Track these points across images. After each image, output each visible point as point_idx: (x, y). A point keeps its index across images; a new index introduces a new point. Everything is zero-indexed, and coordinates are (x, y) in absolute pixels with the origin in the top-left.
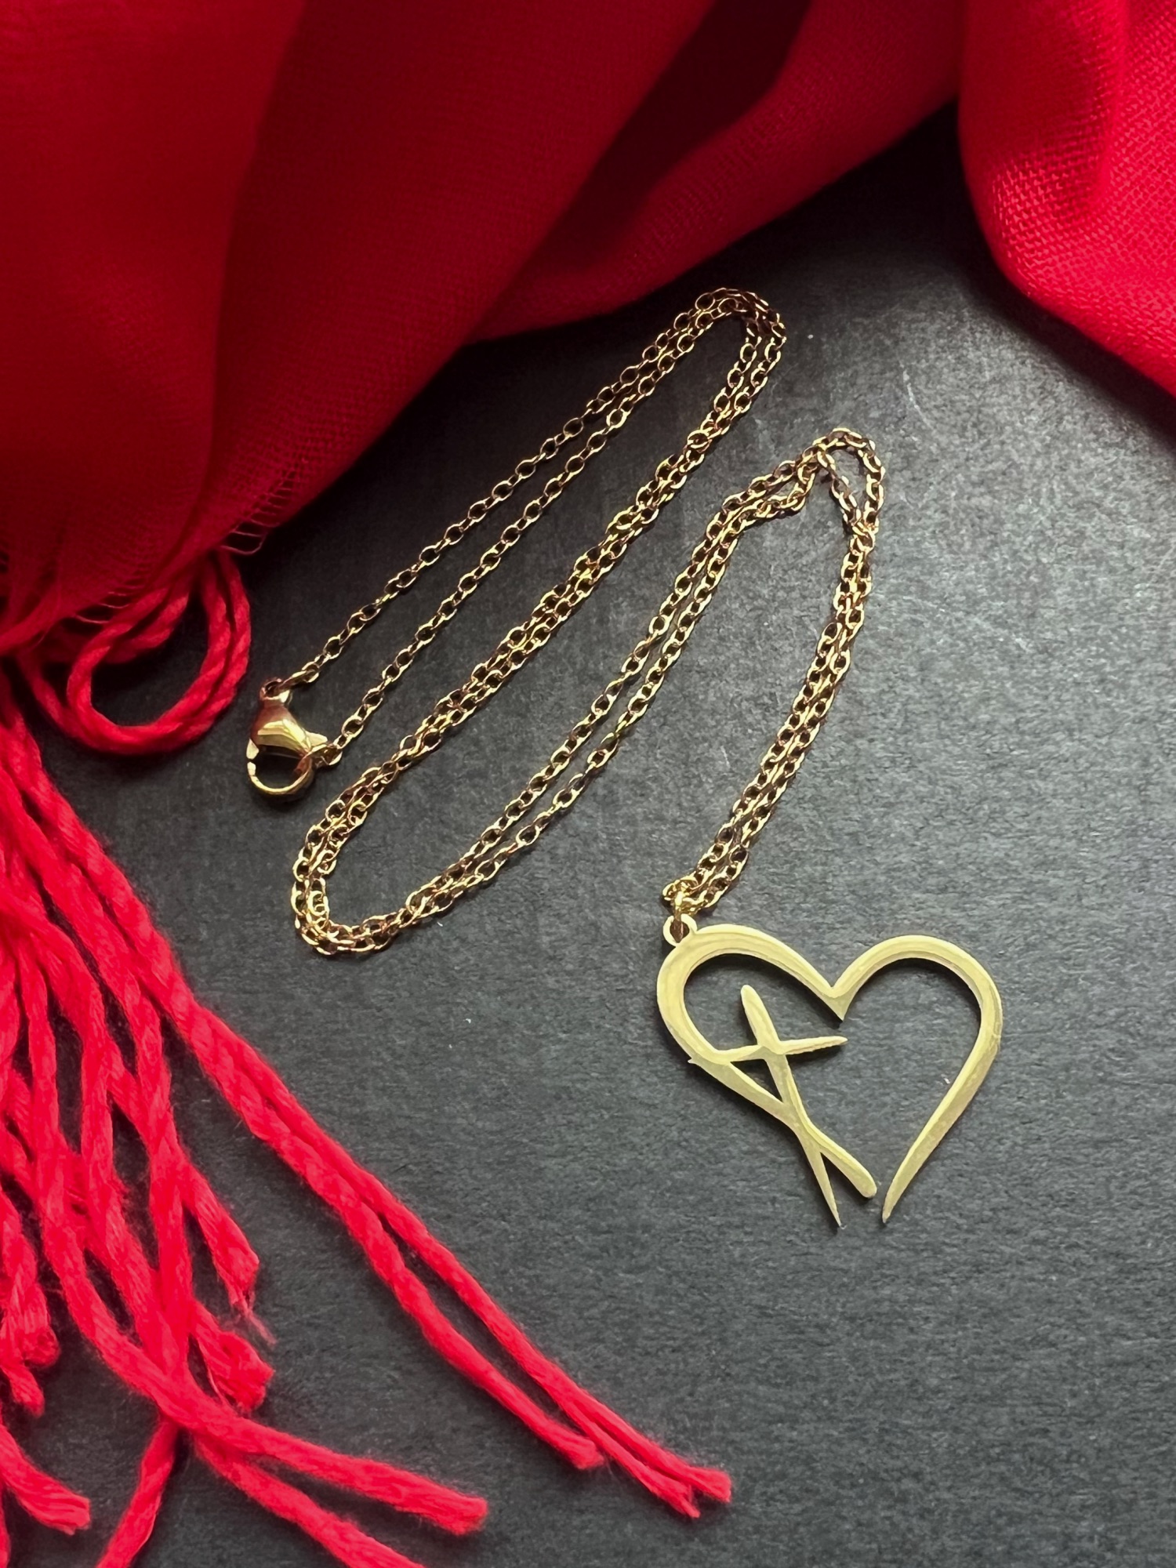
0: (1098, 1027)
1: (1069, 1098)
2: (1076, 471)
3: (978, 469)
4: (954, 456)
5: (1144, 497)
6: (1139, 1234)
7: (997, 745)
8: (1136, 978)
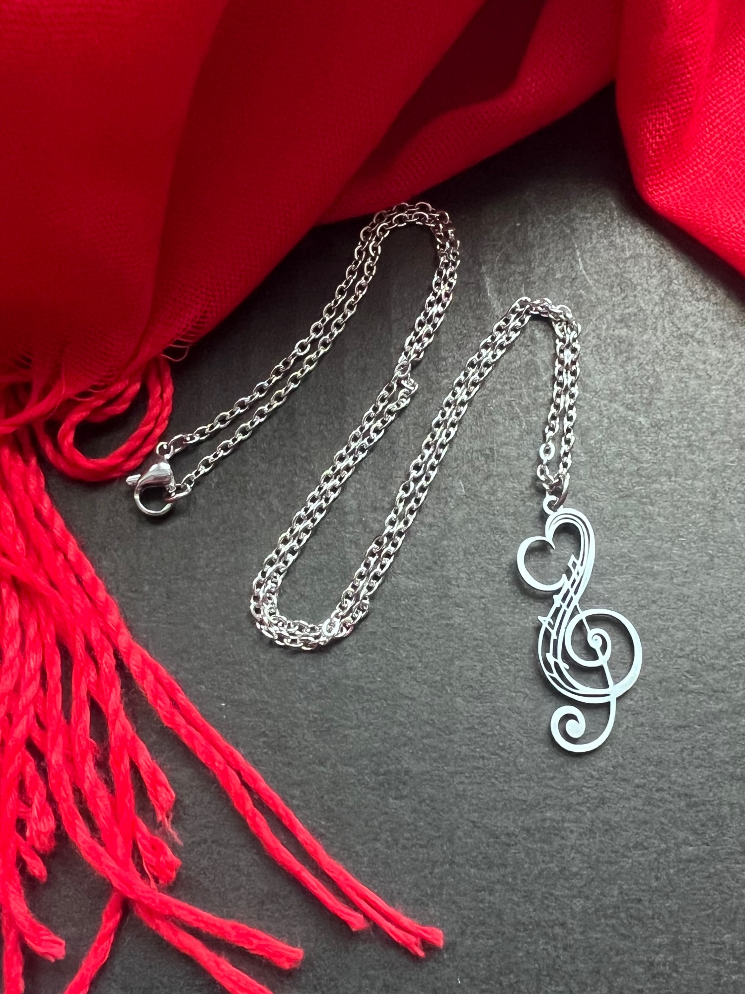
0: (681, 657)
1: (661, 700)
2: (679, 315)
3: (621, 312)
4: (606, 303)
5: (719, 332)
6: (700, 783)
7: (625, 483)
8: (703, 628)
